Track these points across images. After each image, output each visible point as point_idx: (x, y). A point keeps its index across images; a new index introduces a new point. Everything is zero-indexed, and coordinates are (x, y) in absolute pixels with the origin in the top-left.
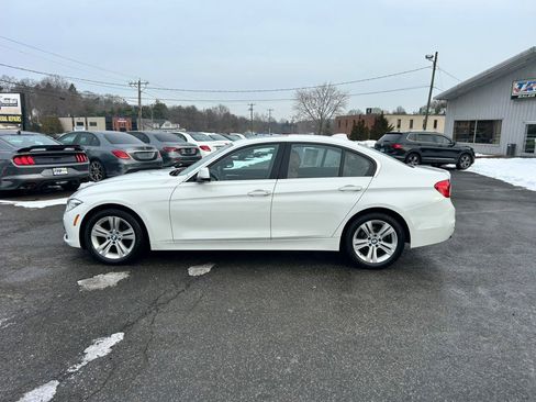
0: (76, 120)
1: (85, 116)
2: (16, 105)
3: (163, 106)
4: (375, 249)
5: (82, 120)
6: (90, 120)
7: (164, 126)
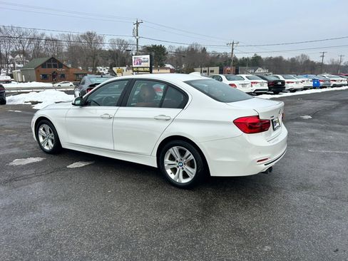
0: (203, 69)
1: (208, 66)
2: (147, 61)
3: (259, 58)
4: (181, 171)
5: (206, 69)
6: (211, 69)
7: (257, 71)
